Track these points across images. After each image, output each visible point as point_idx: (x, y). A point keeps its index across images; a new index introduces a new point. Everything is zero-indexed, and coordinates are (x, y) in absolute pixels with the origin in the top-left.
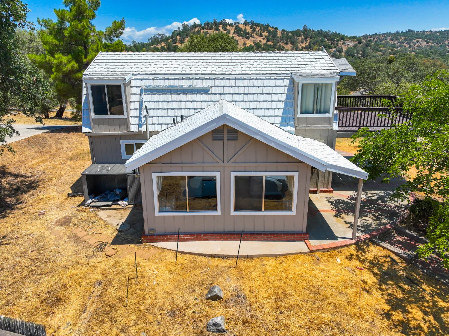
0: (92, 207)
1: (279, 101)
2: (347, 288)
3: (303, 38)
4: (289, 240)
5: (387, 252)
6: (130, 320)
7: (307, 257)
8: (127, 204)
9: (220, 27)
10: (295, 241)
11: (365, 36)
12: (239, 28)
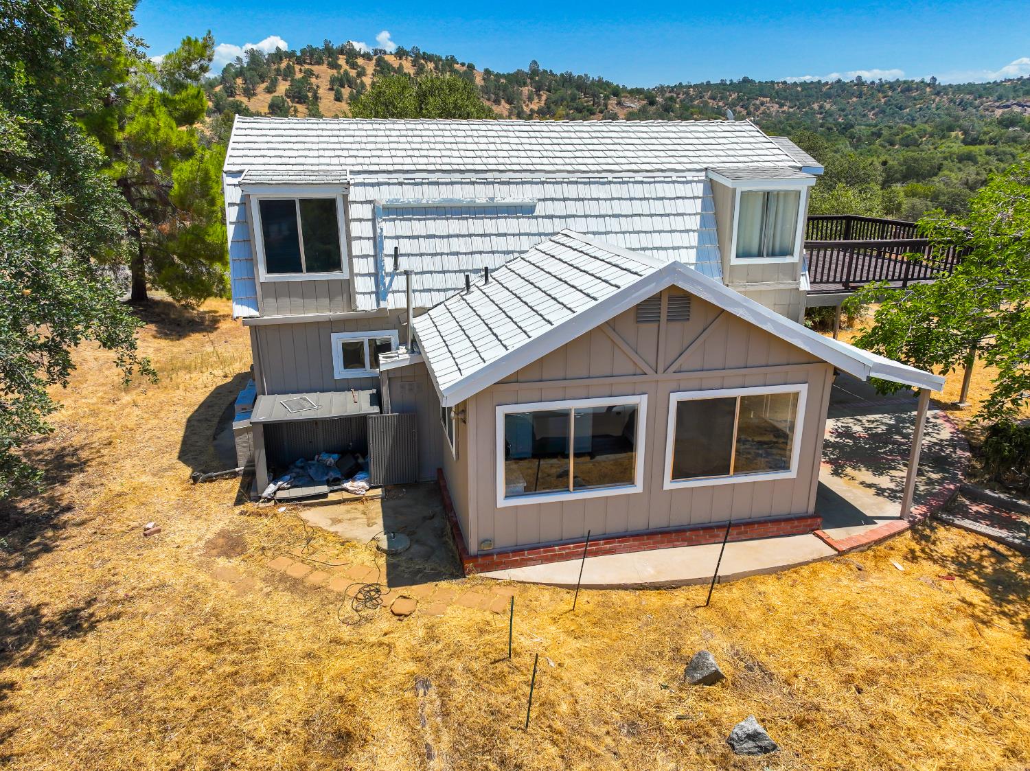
0: (281, 501)
1: (687, 231)
2: (949, 621)
3: (532, 91)
4: (782, 533)
5: (978, 539)
6: (551, 758)
7: (837, 566)
8: (367, 487)
9: (342, 61)
10: (794, 535)
11: (661, 90)
12: (386, 63)
